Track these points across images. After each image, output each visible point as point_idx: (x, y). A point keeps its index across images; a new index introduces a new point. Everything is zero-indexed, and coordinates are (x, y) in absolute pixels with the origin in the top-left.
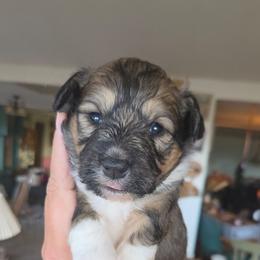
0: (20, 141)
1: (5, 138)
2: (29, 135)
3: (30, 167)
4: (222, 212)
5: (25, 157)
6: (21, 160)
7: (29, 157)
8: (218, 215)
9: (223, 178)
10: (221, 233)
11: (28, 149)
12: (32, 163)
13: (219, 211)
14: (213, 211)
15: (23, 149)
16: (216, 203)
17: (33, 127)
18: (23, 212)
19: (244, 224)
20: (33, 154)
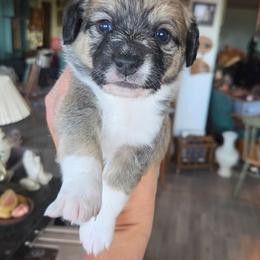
0: (27, 22)
1: (12, 19)
2: (36, 15)
3: (39, 48)
4: (234, 88)
5: (34, 38)
6: (30, 42)
7: (38, 38)
8: (230, 92)
9: (235, 53)
10: (233, 109)
11: (36, 30)
12: (41, 44)
13: (230, 87)
14: (225, 88)
15: (31, 30)
16: (228, 78)
17: (40, 6)
18: (35, 95)
19: (255, 99)
20: (41, 35)
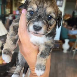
0: (6, 6)
1: (1, 5)
2: (8, 4)
3: (9, 14)
4: (68, 26)
5: (8, 11)
6: (6, 12)
8: (67, 27)
10: (68, 33)
11: (8, 8)
14: (65, 26)
16: (66, 23)
19: (75, 30)
20: (9, 10)
